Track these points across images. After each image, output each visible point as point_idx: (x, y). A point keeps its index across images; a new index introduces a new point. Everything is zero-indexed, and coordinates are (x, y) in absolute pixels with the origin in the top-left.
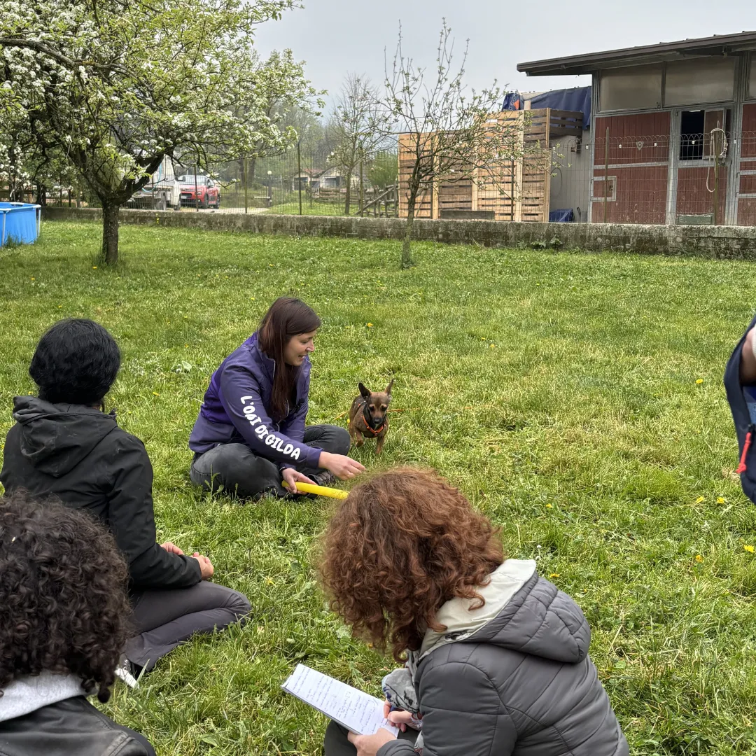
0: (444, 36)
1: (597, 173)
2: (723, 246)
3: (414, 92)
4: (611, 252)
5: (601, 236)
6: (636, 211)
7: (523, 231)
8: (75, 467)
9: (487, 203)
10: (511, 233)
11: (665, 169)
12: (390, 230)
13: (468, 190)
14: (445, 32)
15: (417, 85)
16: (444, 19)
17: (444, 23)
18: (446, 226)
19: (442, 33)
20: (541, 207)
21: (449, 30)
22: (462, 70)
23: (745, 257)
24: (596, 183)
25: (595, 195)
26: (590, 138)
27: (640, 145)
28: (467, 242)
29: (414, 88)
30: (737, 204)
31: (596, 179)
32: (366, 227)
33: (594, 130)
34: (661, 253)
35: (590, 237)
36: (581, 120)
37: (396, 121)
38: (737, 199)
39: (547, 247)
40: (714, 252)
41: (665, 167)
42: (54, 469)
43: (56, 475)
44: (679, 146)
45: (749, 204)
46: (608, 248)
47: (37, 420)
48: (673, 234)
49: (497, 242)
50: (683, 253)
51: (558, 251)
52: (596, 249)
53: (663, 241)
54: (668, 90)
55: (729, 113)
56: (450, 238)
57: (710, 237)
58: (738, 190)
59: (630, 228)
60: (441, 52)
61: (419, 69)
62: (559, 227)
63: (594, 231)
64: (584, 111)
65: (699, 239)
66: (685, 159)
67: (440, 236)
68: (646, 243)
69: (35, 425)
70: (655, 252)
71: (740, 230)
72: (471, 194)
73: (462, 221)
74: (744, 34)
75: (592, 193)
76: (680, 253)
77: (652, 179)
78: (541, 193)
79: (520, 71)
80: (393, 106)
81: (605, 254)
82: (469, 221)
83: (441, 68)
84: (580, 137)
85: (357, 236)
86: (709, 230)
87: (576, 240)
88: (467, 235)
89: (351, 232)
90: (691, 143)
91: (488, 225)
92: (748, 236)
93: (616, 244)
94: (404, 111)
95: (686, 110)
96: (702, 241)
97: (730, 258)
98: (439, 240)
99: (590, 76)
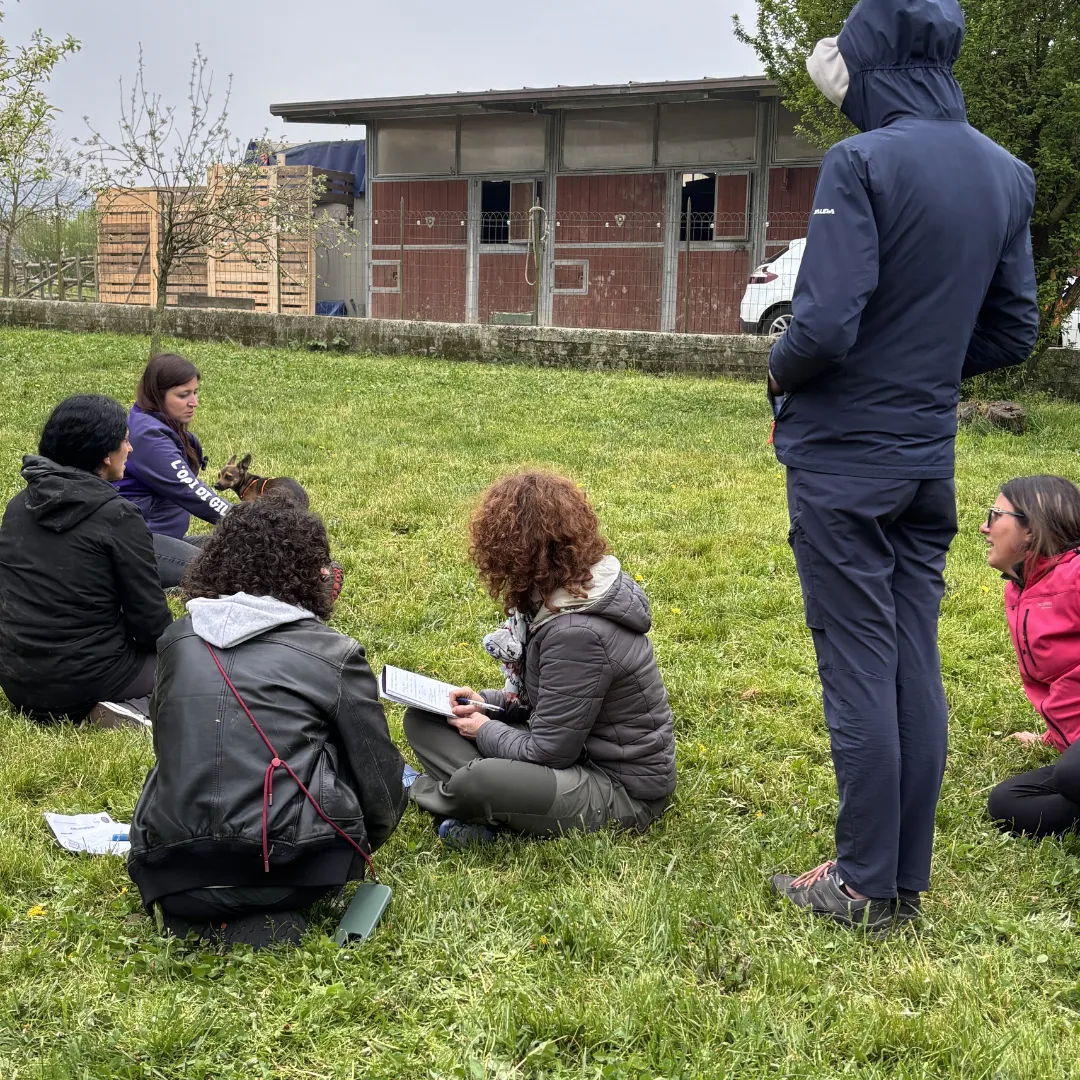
0: (198, 68)
1: (376, 255)
2: (546, 351)
3: (162, 137)
4: (411, 356)
5: (398, 337)
6: (428, 307)
7: (295, 327)
8: (78, 524)
9: (228, 287)
10: (278, 328)
11: (463, 255)
12: (103, 320)
13: (202, 270)
14: (201, 62)
15: (165, 129)
16: (198, 45)
17: (198, 50)
18: (187, 317)
19: (195, 64)
20: (303, 296)
21: (205, 60)
22: (225, 114)
23: (573, 366)
24: (376, 269)
25: (375, 284)
26: (366, 207)
27: (431, 221)
28: (220, 339)
29: (161, 133)
30: (551, 301)
31: (377, 262)
32: (67, 314)
33: (371, 199)
34: (473, 359)
35: (383, 336)
36: (352, 184)
37: (139, 174)
38: (552, 295)
39: (328, 349)
40: (535, 359)
41: (462, 251)
42: (57, 523)
43: (58, 530)
44: (479, 226)
45: (566, 302)
46: (407, 351)
47: (45, 476)
48: (487, 335)
49: (260, 340)
50: (499, 359)
51: (343, 354)
52: (392, 352)
53: (477, 345)
54: (464, 151)
55: (540, 185)
56: (194, 332)
57: (532, 340)
58: (552, 285)
59: (433, 327)
60: (196, 87)
61: (168, 109)
62: (343, 322)
63: (389, 330)
64: (355, 172)
65: (519, 342)
66: (485, 242)
67: (179, 330)
68: (454, 346)
69: (42, 480)
70: (465, 358)
71: (567, 333)
72: (205, 275)
73: (210, 309)
74: (559, 90)
75: (371, 280)
76: (496, 360)
77: (446, 266)
78: (305, 278)
79: (275, 114)
80: (135, 156)
81: (405, 359)
82: (219, 310)
83: (196, 109)
84: (351, 206)
85: (53, 327)
86: (530, 332)
87: (365, 339)
88: (218, 329)
89: (45, 320)
90: (505, 223)
91: (248, 317)
92: (577, 340)
93: (418, 346)
94: (149, 162)
95: (487, 179)
96: (522, 345)
97: (555, 366)
98: (177, 335)
99: (363, 128)
